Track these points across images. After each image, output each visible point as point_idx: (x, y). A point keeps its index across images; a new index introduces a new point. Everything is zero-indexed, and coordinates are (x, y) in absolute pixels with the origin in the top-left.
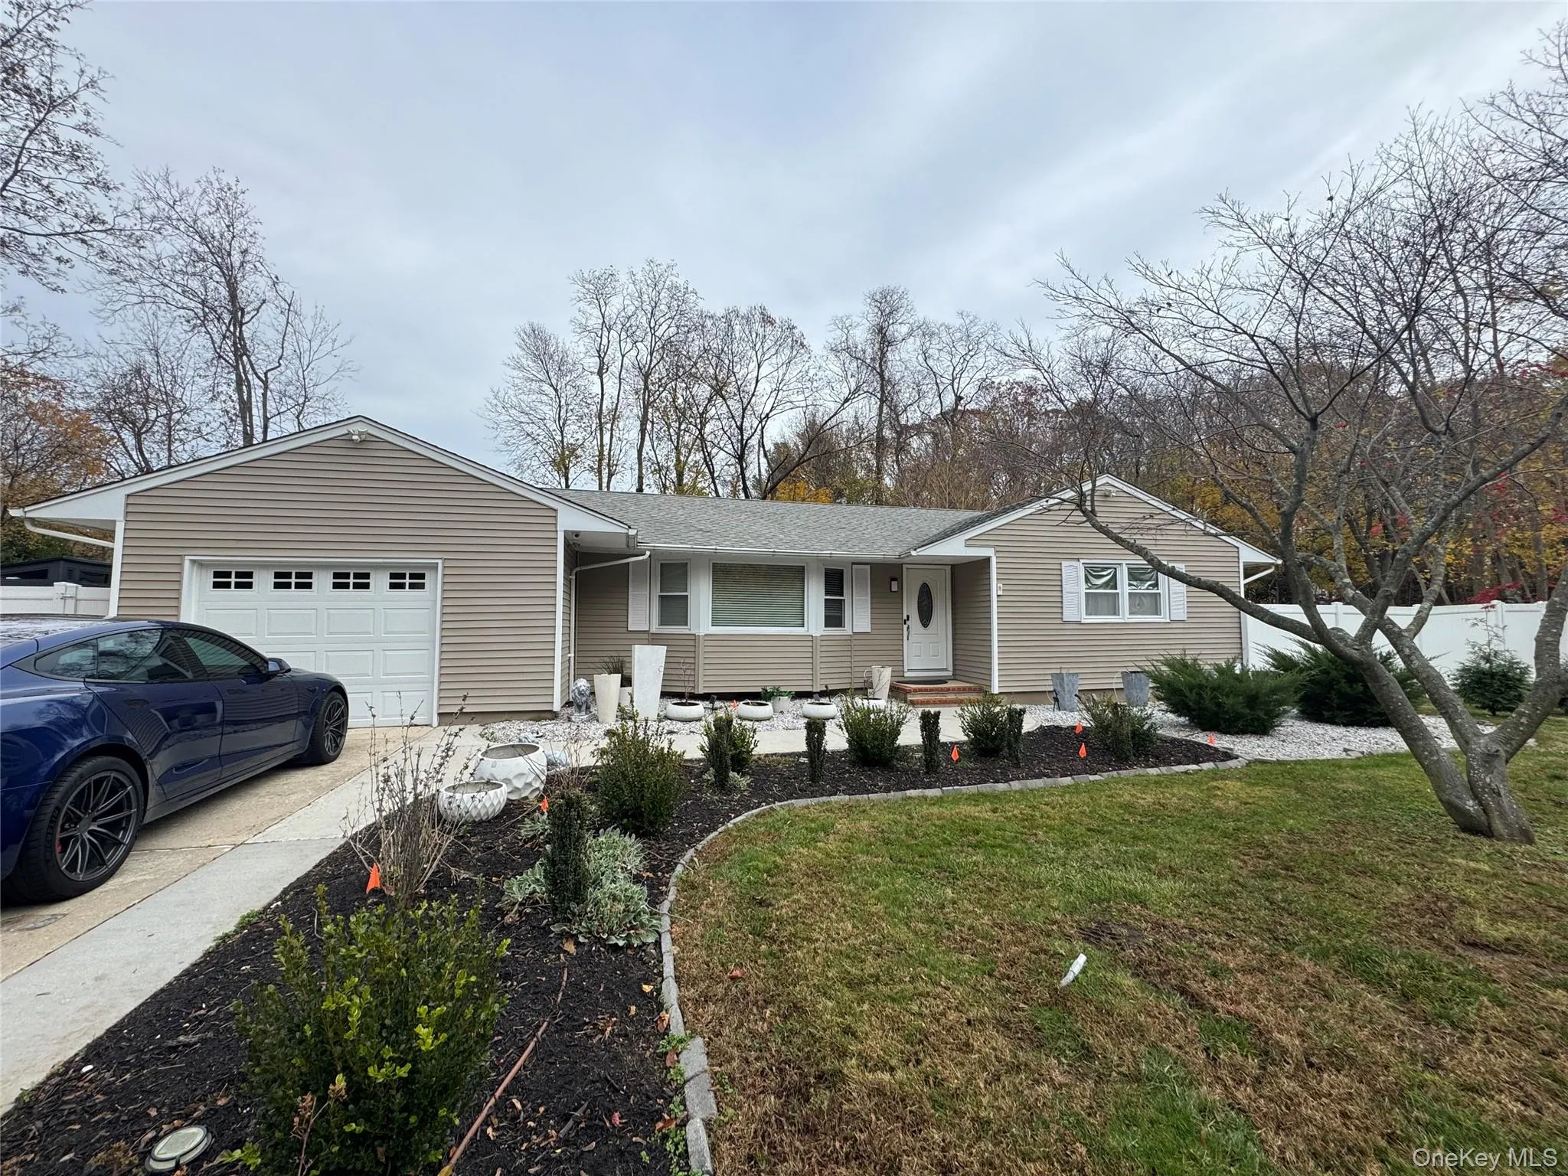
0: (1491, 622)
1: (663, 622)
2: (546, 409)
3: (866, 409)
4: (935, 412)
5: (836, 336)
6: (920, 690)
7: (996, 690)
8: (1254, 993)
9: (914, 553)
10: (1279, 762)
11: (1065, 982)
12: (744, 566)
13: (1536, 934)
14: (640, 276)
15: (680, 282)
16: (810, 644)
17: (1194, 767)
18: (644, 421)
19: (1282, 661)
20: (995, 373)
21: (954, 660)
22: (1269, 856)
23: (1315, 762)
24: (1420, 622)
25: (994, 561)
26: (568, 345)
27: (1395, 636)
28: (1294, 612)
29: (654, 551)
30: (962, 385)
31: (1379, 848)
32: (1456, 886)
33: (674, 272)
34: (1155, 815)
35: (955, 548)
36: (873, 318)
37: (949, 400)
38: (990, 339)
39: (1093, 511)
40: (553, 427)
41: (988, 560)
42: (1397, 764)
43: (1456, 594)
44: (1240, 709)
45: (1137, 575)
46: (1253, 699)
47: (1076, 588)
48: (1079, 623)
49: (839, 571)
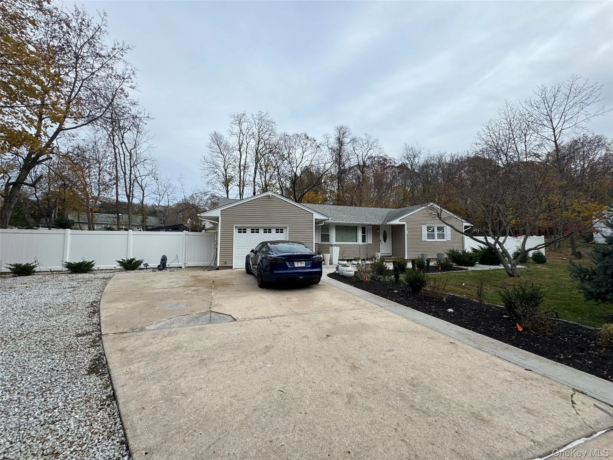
1: (322, 241)
2: (220, 163)
7: (406, 258)
9: (385, 223)
10: (477, 270)
16: (358, 247)
17: (461, 271)
18: (256, 168)
21: (392, 251)
23: (484, 270)
25: (406, 225)
26: (227, 139)
35: (396, 222)
36: (337, 135)
38: (375, 144)
41: (404, 225)
44: (468, 261)
45: (439, 229)
46: (471, 258)
47: (425, 232)
48: (426, 241)
49: (365, 227)
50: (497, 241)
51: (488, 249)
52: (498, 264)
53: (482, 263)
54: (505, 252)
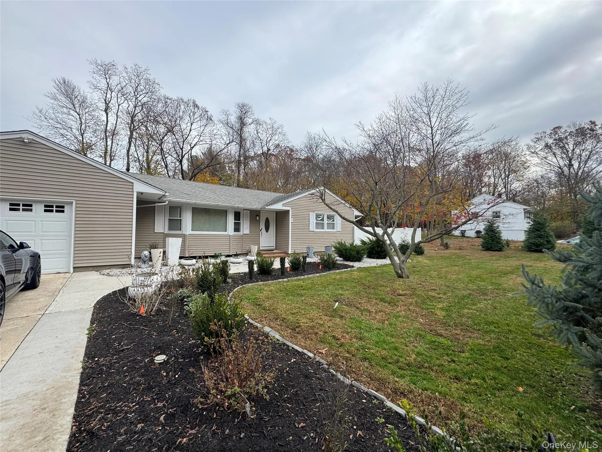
0: (405, 233)
1: (170, 229)
2: (73, 123)
3: (234, 149)
4: (260, 152)
5: (223, 117)
6: (267, 253)
7: (290, 252)
8: (367, 306)
9: (267, 207)
10: (364, 267)
11: (335, 308)
12: (205, 209)
13: (408, 292)
14: (129, 70)
15: (151, 78)
16: (229, 238)
17: (346, 270)
18: (131, 138)
19: (363, 242)
20: (282, 143)
21: (276, 243)
22: (365, 286)
23: (371, 267)
24: (393, 232)
25: (291, 211)
26: (86, 93)
27: (388, 236)
28: (370, 229)
29: (169, 201)
30: (270, 145)
31: (384, 282)
32: (397, 287)
33: (148, 73)
34: (341, 280)
35: (279, 206)
36: (239, 114)
37: (265, 149)
38: (280, 130)
39: (324, 200)
40: (77, 133)
41: (289, 211)
42: (387, 266)
43: (399, 226)
44: (355, 255)
45: (329, 217)
46: (358, 252)
47: (313, 220)
48: (314, 232)
49: (239, 213)
50: (385, 232)
51: (376, 241)
52: (384, 257)
53: (370, 256)
54: (392, 244)
